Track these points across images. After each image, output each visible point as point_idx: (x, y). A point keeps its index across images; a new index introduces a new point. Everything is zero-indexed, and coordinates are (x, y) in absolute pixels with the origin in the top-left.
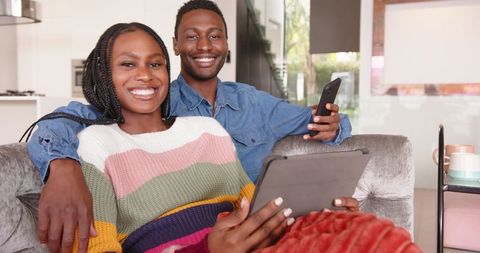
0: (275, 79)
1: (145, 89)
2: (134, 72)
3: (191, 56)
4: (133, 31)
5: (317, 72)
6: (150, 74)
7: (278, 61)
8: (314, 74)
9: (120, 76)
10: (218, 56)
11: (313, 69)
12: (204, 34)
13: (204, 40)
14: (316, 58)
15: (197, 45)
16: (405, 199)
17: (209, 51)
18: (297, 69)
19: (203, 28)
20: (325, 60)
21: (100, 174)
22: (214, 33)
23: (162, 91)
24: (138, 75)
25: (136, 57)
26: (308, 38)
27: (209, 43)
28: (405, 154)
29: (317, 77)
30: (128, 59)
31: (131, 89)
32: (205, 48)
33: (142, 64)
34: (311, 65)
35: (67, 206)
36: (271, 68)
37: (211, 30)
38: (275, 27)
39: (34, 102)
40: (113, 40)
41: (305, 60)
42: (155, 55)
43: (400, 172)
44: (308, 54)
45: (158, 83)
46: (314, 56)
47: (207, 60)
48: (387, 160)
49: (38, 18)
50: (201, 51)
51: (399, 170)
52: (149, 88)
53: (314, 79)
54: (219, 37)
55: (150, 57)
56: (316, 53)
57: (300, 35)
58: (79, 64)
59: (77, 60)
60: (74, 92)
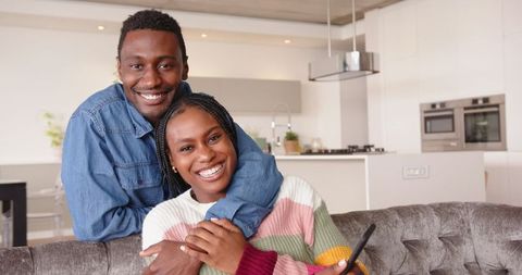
49: (376, 69)
58: (429, 108)
59: (426, 104)
60: (423, 141)
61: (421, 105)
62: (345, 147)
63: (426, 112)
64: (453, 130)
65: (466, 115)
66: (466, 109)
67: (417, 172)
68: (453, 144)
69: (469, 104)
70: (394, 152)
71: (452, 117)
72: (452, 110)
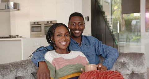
0: (107, 26)
1: (64, 42)
2: (61, 38)
3: (73, 30)
4: (61, 26)
5: (126, 21)
6: (65, 38)
7: (108, 17)
8: (124, 22)
9: (57, 39)
10: (81, 30)
11: (124, 20)
12: (77, 24)
13: (77, 26)
14: (125, 16)
15: (75, 27)
16: (143, 73)
17: (78, 29)
18: (117, 20)
19: (77, 22)
20: (129, 16)
21: (51, 64)
22: (80, 23)
23: (68, 43)
24: (62, 39)
25: (62, 33)
26: (121, 7)
27: (79, 26)
28: (143, 59)
29: (125, 23)
30: (59, 34)
31: (60, 42)
32: (77, 28)
33: (63, 35)
34: (123, 18)
35: (44, 73)
36: (105, 22)
37: (79, 22)
38: (107, 4)
39: (21, 40)
40: (55, 28)
41: (120, 17)
42: (66, 33)
43: (141, 65)
44: (121, 14)
45: (67, 41)
46: (124, 15)
47: (78, 31)
48: (137, 61)
49: (19, 9)
50: (76, 29)
51: (141, 64)
52: (65, 42)
53: (124, 24)
54: (82, 24)
55: (65, 33)
56: (125, 14)
57: (118, 6)
58: (33, 24)
59: (32, 22)
60: (31, 34)
61: (31, 23)
62: (8, 36)
63: (32, 25)
64: (41, 31)
65: (45, 26)
66: (45, 24)
67: (37, 44)
68: (41, 35)
69: (46, 23)
70: (26, 38)
71: (40, 27)
72: (41, 24)
